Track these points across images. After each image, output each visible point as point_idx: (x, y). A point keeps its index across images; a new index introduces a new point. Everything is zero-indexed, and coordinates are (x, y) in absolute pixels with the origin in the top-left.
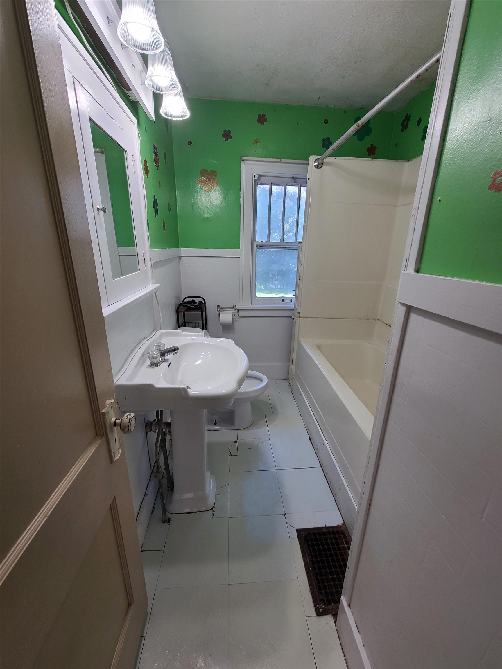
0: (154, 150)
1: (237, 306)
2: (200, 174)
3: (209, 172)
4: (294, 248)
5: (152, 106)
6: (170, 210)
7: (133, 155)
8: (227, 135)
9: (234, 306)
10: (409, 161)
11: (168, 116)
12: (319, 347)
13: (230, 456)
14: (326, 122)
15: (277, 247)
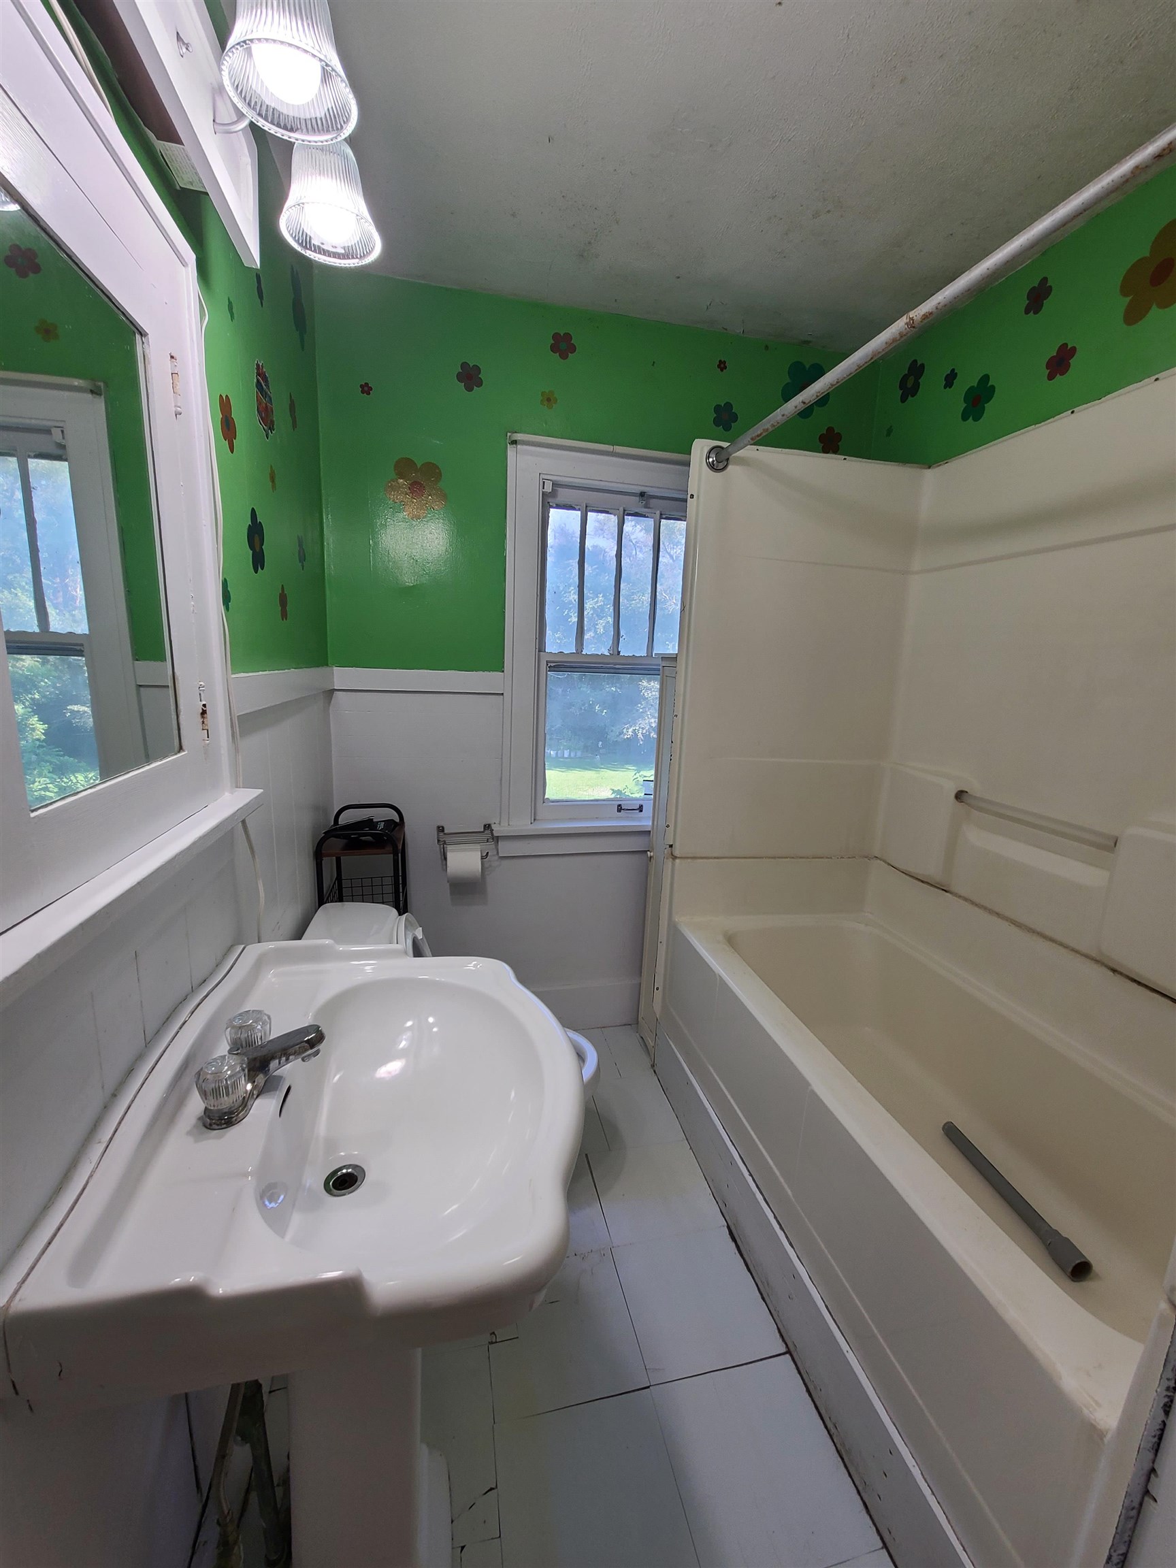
0: (258, 380)
1: (493, 827)
2: (395, 470)
3: (419, 467)
4: (645, 669)
5: (251, 219)
6: (302, 558)
7: (172, 357)
8: (470, 377)
9: (485, 826)
10: (929, 467)
11: (306, 248)
12: (731, 940)
13: (491, 1343)
14: (722, 366)
15: (602, 668)
